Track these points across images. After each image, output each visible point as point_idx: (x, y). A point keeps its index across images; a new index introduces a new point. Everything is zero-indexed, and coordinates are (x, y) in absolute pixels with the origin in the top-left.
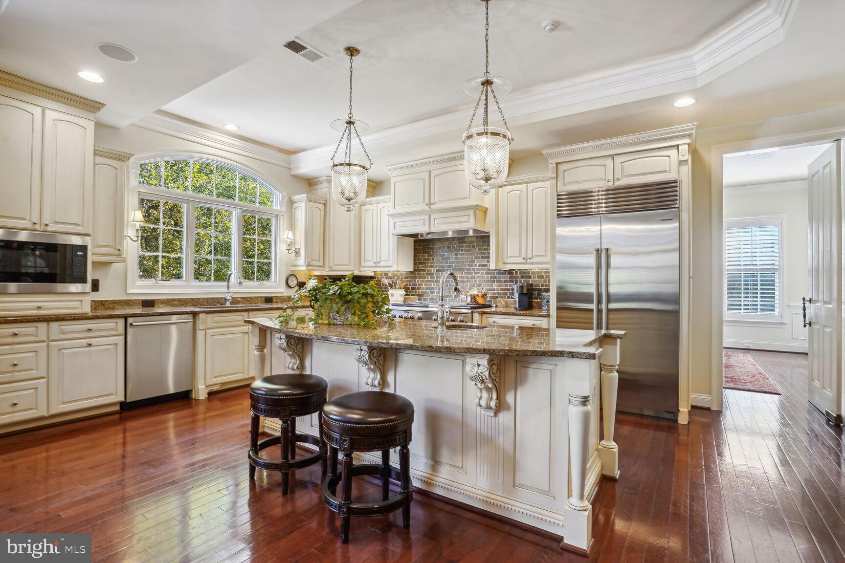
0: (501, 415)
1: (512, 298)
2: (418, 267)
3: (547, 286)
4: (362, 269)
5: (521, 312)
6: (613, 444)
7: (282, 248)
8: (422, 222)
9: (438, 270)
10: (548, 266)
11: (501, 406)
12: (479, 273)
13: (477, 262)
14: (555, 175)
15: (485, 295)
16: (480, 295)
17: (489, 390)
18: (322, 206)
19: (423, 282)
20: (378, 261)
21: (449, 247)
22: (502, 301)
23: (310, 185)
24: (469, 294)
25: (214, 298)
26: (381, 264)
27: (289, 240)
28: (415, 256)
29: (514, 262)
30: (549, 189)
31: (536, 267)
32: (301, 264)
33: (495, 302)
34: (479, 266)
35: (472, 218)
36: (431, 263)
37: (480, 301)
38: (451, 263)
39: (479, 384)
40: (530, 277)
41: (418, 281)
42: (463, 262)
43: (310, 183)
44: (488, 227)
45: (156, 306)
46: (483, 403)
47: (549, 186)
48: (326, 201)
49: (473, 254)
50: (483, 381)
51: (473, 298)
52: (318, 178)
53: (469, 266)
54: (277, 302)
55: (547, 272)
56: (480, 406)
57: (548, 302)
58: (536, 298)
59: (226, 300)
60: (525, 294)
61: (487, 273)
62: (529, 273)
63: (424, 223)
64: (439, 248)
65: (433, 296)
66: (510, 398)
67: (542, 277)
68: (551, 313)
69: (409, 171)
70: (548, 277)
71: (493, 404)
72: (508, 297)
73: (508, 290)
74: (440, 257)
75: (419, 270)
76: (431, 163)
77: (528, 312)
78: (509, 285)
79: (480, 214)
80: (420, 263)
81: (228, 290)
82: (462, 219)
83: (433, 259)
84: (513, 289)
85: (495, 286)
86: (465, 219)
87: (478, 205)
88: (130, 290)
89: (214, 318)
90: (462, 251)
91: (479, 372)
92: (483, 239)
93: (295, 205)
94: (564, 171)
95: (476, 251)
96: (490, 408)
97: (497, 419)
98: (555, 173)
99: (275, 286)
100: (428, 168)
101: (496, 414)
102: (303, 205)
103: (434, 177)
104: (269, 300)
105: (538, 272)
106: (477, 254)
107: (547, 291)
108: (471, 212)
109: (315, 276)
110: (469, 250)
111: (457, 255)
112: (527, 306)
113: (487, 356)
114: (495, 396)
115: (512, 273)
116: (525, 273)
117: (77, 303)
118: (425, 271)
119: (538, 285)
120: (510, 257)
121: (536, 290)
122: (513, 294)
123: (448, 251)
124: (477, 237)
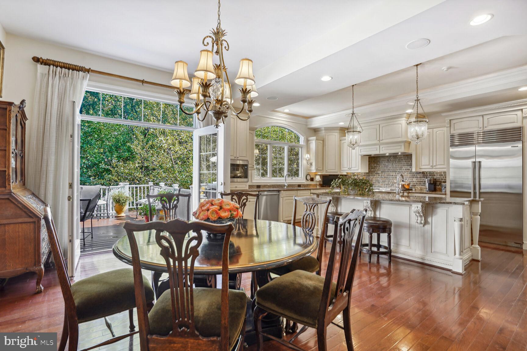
0: (426, 226)
1: (424, 186)
2: (371, 170)
3: (444, 180)
4: (341, 171)
5: (430, 193)
6: (477, 246)
7: (304, 162)
8: (375, 149)
9: (382, 172)
10: (445, 170)
11: (426, 223)
12: (405, 173)
13: (404, 168)
14: (449, 126)
15: (409, 184)
16: (406, 184)
17: (421, 216)
18: (322, 142)
19: (374, 177)
20: (351, 167)
21: (388, 160)
22: (418, 187)
23: (315, 132)
24: (400, 183)
25: (279, 185)
26: (352, 169)
27: (308, 158)
28: (369, 165)
29: (426, 168)
30: (446, 131)
31: (438, 170)
32: (313, 169)
33: (415, 188)
34: (405, 170)
35: (403, 147)
36: (378, 168)
37: (407, 187)
38: (389, 168)
39: (417, 214)
40: (435, 175)
41: (371, 177)
42: (396, 168)
43: (316, 131)
44: (411, 151)
45: (261, 188)
46: (419, 221)
47: (446, 130)
48: (324, 139)
49: (402, 164)
50: (419, 213)
51: (403, 186)
52: (320, 128)
53: (399, 169)
54: (302, 187)
55: (445, 173)
56: (417, 223)
57: (445, 187)
58: (439, 186)
59: (285, 185)
60: (432, 184)
61: (410, 173)
62: (434, 173)
63: (377, 150)
64: (383, 161)
65: (379, 185)
66: (429, 220)
67: (442, 175)
68: (447, 193)
69: (369, 124)
70: (445, 175)
71: (423, 222)
72: (422, 185)
73: (422, 182)
74: (383, 165)
75: (371, 172)
76: (380, 120)
77: (434, 193)
78: (422, 179)
79: (407, 144)
80: (372, 168)
81: (286, 181)
82: (397, 147)
83: (379, 166)
84: (425, 181)
85: (414, 180)
86: (399, 147)
87: (406, 141)
88: (254, 181)
89: (286, 193)
90: (395, 162)
91: (418, 209)
92: (408, 157)
93: (309, 142)
94: (454, 124)
95: (404, 162)
96: (422, 223)
97: (424, 227)
98: (449, 124)
99: (301, 179)
100: (379, 123)
101: (424, 226)
102: (314, 142)
103: (382, 127)
104: (299, 186)
105: (439, 173)
106: (404, 164)
107: (445, 182)
108: (403, 144)
109: (319, 175)
110: (400, 162)
111: (392, 164)
112: (433, 189)
113: (421, 204)
114: (423, 219)
115: (424, 173)
116: (432, 173)
117: (245, 186)
118: (374, 172)
119: (440, 179)
120: (423, 165)
121: (438, 182)
122: (425, 184)
123: (388, 162)
124: (404, 155)
